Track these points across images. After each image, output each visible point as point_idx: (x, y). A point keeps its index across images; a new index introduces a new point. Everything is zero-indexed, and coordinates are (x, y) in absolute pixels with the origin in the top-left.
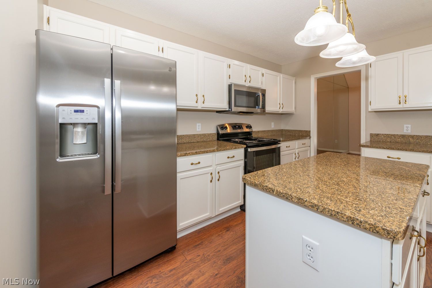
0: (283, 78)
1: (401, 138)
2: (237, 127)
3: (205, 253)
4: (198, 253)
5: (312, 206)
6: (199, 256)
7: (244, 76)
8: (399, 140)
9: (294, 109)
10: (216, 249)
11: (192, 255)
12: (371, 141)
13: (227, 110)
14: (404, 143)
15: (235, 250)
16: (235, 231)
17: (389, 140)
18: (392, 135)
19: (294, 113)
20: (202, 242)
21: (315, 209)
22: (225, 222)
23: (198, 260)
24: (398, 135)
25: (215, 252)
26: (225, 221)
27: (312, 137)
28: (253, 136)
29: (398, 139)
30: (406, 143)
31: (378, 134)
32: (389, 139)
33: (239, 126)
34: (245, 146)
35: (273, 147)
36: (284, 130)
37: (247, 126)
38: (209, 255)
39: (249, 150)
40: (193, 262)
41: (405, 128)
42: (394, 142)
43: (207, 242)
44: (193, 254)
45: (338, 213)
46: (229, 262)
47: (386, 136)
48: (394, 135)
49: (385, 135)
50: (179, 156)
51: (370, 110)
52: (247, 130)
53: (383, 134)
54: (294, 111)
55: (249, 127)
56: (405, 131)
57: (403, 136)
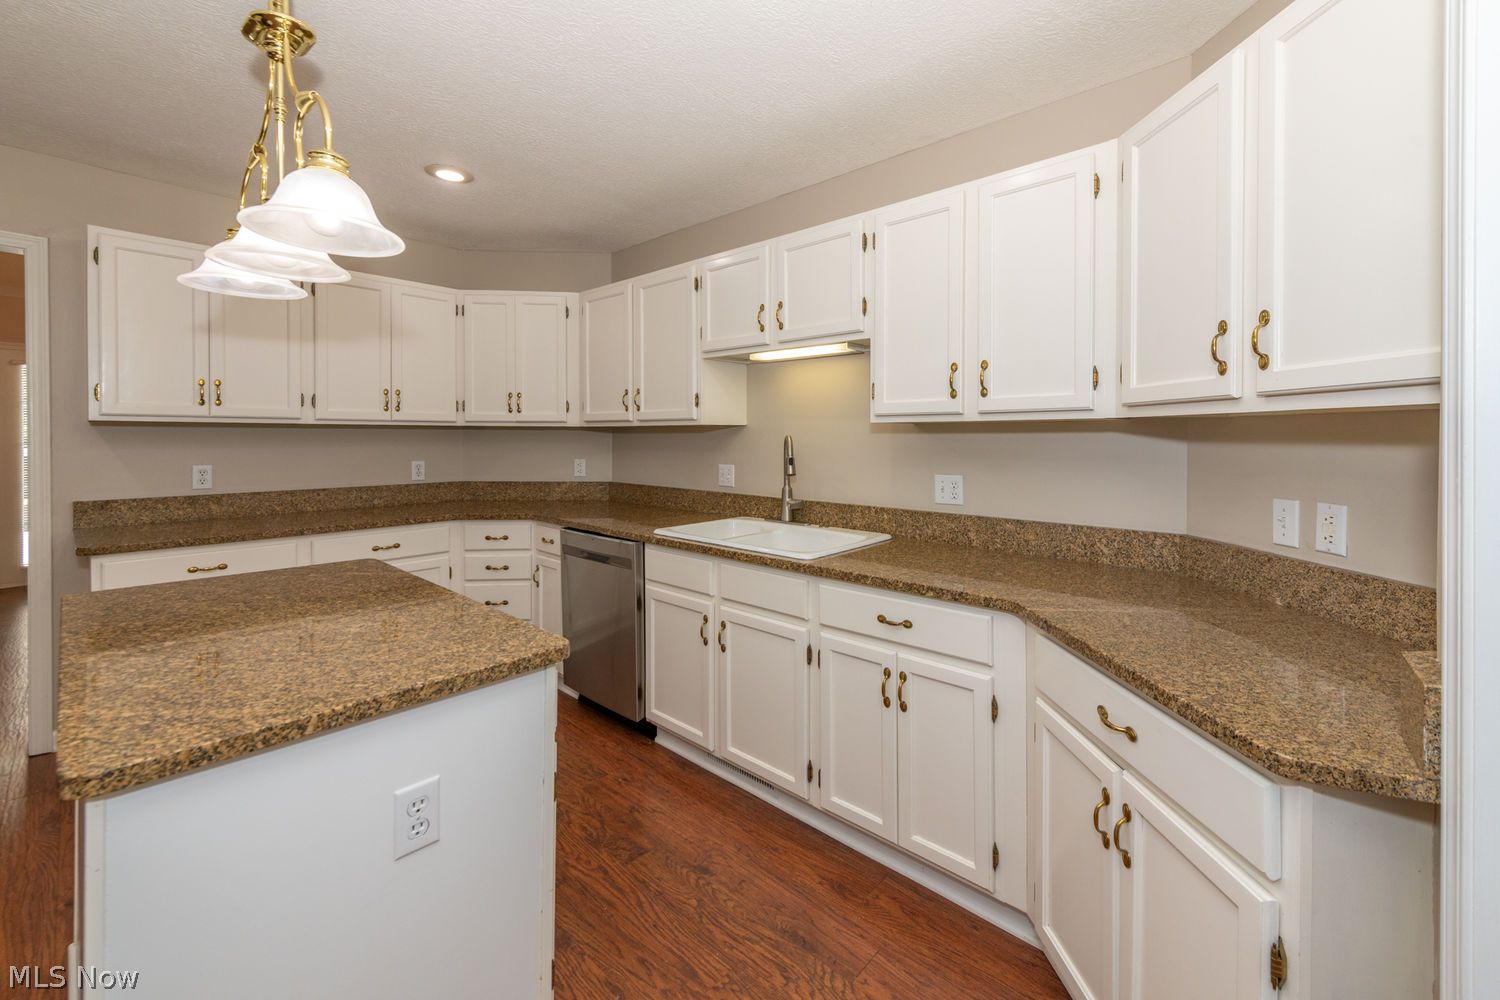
1: (185, 506)
5: (439, 690)
8: (181, 512)
12: (76, 530)
14: (195, 521)
17: (146, 517)
18: (158, 501)
24: (176, 498)
29: (176, 512)
30: (200, 520)
31: (107, 502)
32: (147, 513)
41: (196, 477)
42: (165, 523)
47: (136, 507)
48: (164, 501)
49: (135, 504)
53: (124, 501)
56: (196, 485)
57: (192, 500)
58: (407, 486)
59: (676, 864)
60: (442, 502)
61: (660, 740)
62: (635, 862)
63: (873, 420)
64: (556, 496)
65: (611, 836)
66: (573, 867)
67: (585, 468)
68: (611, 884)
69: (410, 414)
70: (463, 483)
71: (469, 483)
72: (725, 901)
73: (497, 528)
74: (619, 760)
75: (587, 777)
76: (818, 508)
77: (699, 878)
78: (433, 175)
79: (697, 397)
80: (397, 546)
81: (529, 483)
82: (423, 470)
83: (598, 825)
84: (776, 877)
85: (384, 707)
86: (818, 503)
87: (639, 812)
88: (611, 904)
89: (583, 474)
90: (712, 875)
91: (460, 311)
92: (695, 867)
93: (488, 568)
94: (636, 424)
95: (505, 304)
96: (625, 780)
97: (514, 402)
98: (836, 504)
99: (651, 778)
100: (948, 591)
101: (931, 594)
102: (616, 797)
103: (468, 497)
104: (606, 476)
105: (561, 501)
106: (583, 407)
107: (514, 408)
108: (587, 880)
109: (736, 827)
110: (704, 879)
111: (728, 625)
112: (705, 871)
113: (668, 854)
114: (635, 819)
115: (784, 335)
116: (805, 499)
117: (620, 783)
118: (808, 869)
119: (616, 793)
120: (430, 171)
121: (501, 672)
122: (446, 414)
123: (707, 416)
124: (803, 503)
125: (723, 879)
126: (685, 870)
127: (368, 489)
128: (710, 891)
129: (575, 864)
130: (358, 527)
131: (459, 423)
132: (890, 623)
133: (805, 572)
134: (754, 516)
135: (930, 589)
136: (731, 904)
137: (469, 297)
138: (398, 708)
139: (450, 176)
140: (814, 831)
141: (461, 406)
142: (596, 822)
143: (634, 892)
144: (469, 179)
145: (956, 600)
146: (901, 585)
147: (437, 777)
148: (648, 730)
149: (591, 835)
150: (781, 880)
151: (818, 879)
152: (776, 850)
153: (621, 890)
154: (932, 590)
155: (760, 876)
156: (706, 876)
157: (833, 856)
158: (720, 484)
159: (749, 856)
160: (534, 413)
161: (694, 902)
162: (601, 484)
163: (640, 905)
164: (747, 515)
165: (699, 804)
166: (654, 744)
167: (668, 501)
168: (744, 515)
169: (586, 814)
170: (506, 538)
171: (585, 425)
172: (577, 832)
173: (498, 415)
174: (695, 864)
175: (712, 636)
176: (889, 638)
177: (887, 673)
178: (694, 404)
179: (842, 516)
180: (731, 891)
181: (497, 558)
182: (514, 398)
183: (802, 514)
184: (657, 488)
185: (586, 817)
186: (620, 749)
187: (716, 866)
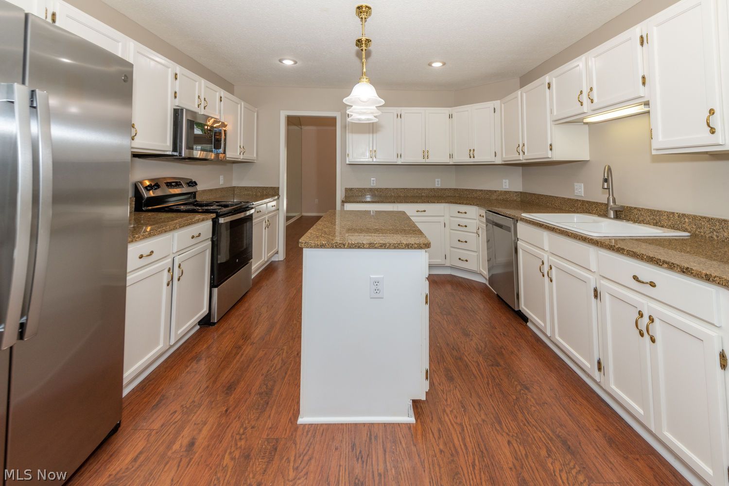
0: (245, 107)
1: (369, 191)
2: (173, 184)
3: (183, 403)
4: (170, 411)
5: (381, 246)
6: (175, 412)
7: (197, 97)
9: (255, 156)
10: (199, 389)
11: (161, 419)
12: (346, 196)
13: (170, 153)
15: (232, 374)
16: (213, 355)
19: (255, 161)
20: (163, 396)
21: (383, 247)
22: (183, 353)
23: (179, 417)
24: (367, 188)
25: (201, 393)
26: (183, 351)
27: (281, 196)
28: (198, 200)
32: (360, 193)
33: (176, 182)
34: (214, 215)
35: (242, 215)
36: (238, 187)
37: (190, 182)
38: (194, 402)
39: (222, 220)
40: (172, 424)
43: (174, 391)
44: (161, 417)
45: (399, 244)
46: (233, 389)
48: (364, 189)
50: (130, 242)
51: (348, 162)
52: (191, 190)
54: (256, 159)
55: (192, 184)
57: (371, 189)
58: (434, 189)
59: (513, 378)
60: (447, 197)
61: (529, 324)
62: (493, 367)
63: (654, 153)
64: (494, 197)
65: (487, 352)
66: (466, 356)
67: (509, 184)
68: (479, 370)
69: (432, 159)
70: (455, 189)
71: (457, 189)
72: (531, 406)
73: (463, 208)
74: (505, 325)
75: (487, 326)
76: (635, 212)
77: (522, 390)
78: (432, 66)
79: (551, 145)
80: (425, 211)
81: (482, 190)
82: (440, 183)
83: (483, 346)
84: (568, 412)
85: (365, 246)
86: (635, 208)
87: (505, 349)
88: (475, 377)
89: (507, 187)
90: (530, 392)
91: (451, 116)
92: (522, 385)
93: (459, 225)
94: (524, 161)
95: (468, 111)
96: (504, 334)
97: (472, 153)
98: (648, 210)
99: (517, 339)
100: (678, 265)
101: (666, 266)
102: (496, 339)
103: (457, 195)
104: (519, 188)
105: (496, 199)
106: (502, 155)
107: (472, 156)
108: (470, 364)
109: (555, 379)
110: (524, 391)
111: (553, 268)
112: (527, 389)
113: (511, 372)
114: (502, 352)
115: (594, 106)
116: (624, 205)
117: (501, 334)
118: (591, 419)
119: (497, 338)
120: (430, 65)
121: (402, 246)
122: (445, 160)
123: (557, 155)
124: (623, 207)
125: (535, 397)
126: (516, 383)
127: (420, 189)
128: (525, 398)
129: (467, 355)
130: (411, 202)
131: (451, 163)
132: (643, 283)
133: (589, 242)
134: (595, 214)
135: (664, 262)
136: (534, 409)
137: (454, 110)
138: (369, 248)
139: (437, 65)
140: (608, 406)
141: (451, 156)
142: (482, 344)
143: (487, 378)
144: (444, 64)
145: (684, 272)
146: (645, 257)
147: (382, 276)
148: (525, 319)
149: (478, 348)
150: (570, 415)
151: (596, 428)
152: (575, 401)
153: (482, 374)
154: (666, 263)
155: (557, 406)
156: (527, 391)
157: (615, 423)
158: (576, 194)
159: (556, 395)
160: (482, 157)
161: (514, 397)
162: (516, 192)
163: (488, 384)
164: (590, 213)
165: (538, 360)
166: (527, 325)
167: (548, 202)
168: (588, 213)
169: (480, 340)
170: (466, 213)
171: (503, 163)
172: (473, 344)
173: (465, 159)
174: (523, 383)
175: (545, 272)
176: (640, 291)
177: (641, 315)
178: (549, 149)
179: (654, 217)
180: (537, 403)
181: (463, 222)
182: (472, 151)
183: (622, 214)
184: (542, 195)
185: (480, 341)
186: (508, 321)
187: (534, 390)
